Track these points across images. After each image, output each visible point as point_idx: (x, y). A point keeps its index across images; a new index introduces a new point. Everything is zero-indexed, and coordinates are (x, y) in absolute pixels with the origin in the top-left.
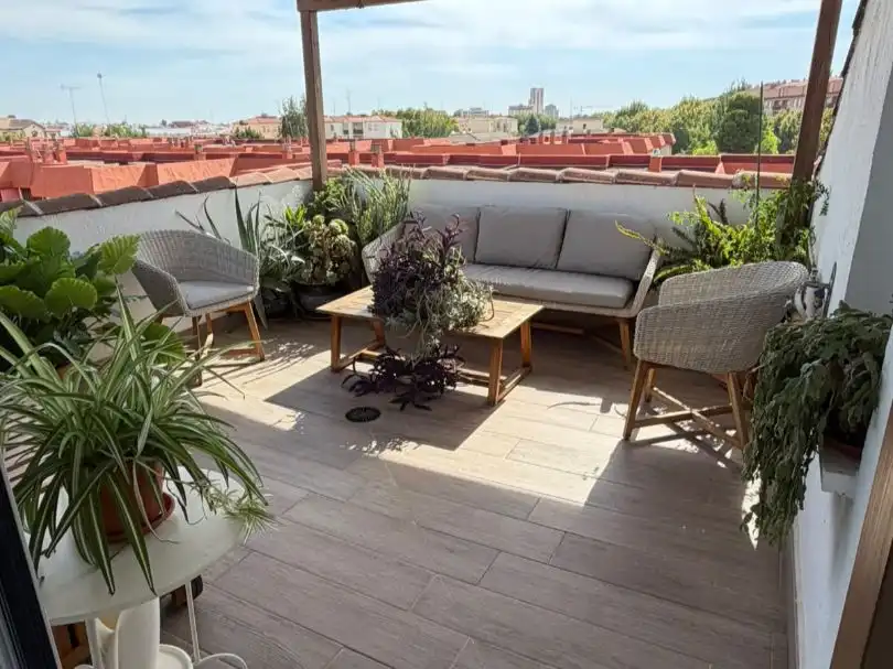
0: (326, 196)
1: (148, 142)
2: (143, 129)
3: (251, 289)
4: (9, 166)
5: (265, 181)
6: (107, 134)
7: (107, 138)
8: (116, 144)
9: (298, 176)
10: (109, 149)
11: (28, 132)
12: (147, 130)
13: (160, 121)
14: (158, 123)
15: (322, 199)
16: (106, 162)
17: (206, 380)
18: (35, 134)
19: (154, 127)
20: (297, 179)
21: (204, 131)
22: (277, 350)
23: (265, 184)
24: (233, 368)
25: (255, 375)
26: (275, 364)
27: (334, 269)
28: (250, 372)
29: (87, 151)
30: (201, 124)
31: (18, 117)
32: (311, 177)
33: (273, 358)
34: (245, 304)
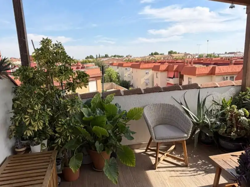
0: (246, 94)
1: (219, 59)
2: (218, 55)
3: (186, 135)
4: (178, 66)
5: (216, 86)
6: (207, 57)
7: (206, 58)
8: (208, 60)
9: (234, 84)
10: (206, 61)
11: (188, 57)
12: (219, 55)
13: (225, 52)
14: (224, 53)
15: (243, 96)
16: (203, 65)
17: (158, 168)
18: (189, 57)
19: (223, 54)
20: (233, 85)
21: (238, 55)
22: (197, 163)
23: (215, 87)
24: (173, 165)
25: (178, 173)
26: (190, 171)
27: (236, 132)
28: (177, 171)
29: (200, 62)
30: (238, 53)
31: (187, 53)
32: (241, 85)
33: (191, 167)
34: (183, 141)
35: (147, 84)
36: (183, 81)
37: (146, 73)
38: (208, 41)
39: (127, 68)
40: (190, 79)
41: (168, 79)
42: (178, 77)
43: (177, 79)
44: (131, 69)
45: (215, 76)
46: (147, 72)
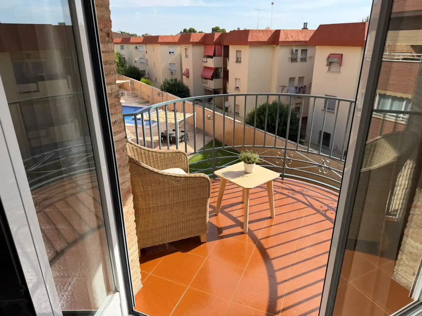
35: (172, 73)
36: (229, 60)
37: (170, 53)
38: (273, 3)
39: (138, 46)
40: (238, 53)
41: (205, 60)
42: (220, 56)
43: (219, 58)
44: (144, 46)
45: (278, 47)
46: (171, 51)
